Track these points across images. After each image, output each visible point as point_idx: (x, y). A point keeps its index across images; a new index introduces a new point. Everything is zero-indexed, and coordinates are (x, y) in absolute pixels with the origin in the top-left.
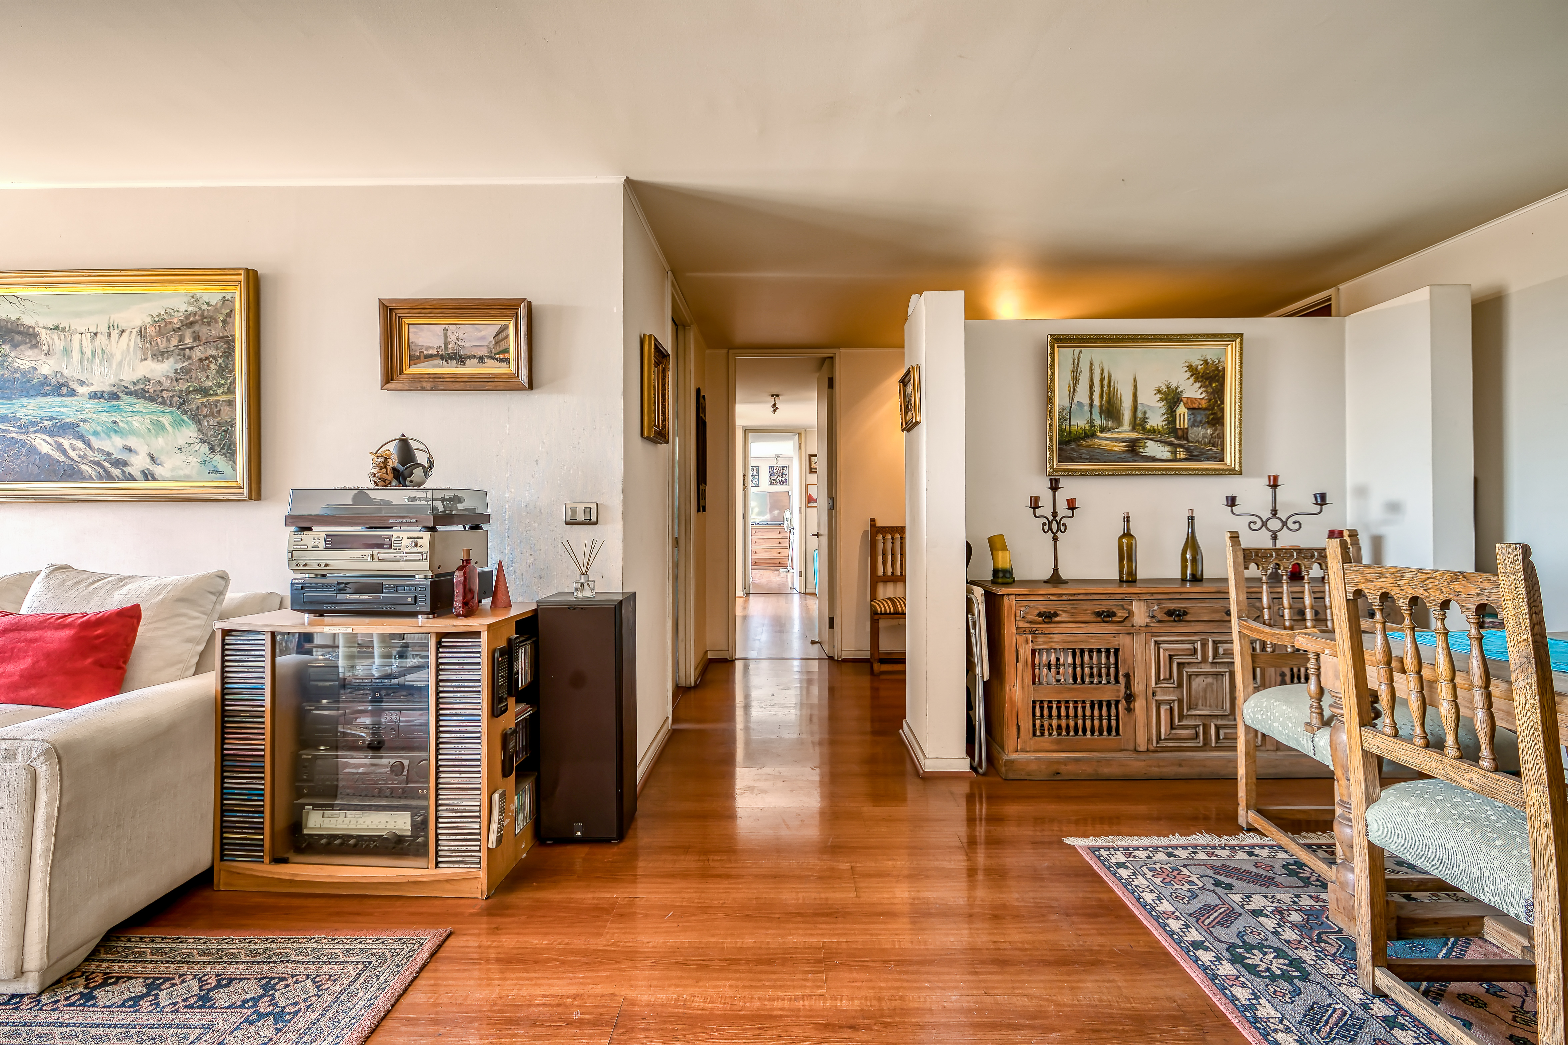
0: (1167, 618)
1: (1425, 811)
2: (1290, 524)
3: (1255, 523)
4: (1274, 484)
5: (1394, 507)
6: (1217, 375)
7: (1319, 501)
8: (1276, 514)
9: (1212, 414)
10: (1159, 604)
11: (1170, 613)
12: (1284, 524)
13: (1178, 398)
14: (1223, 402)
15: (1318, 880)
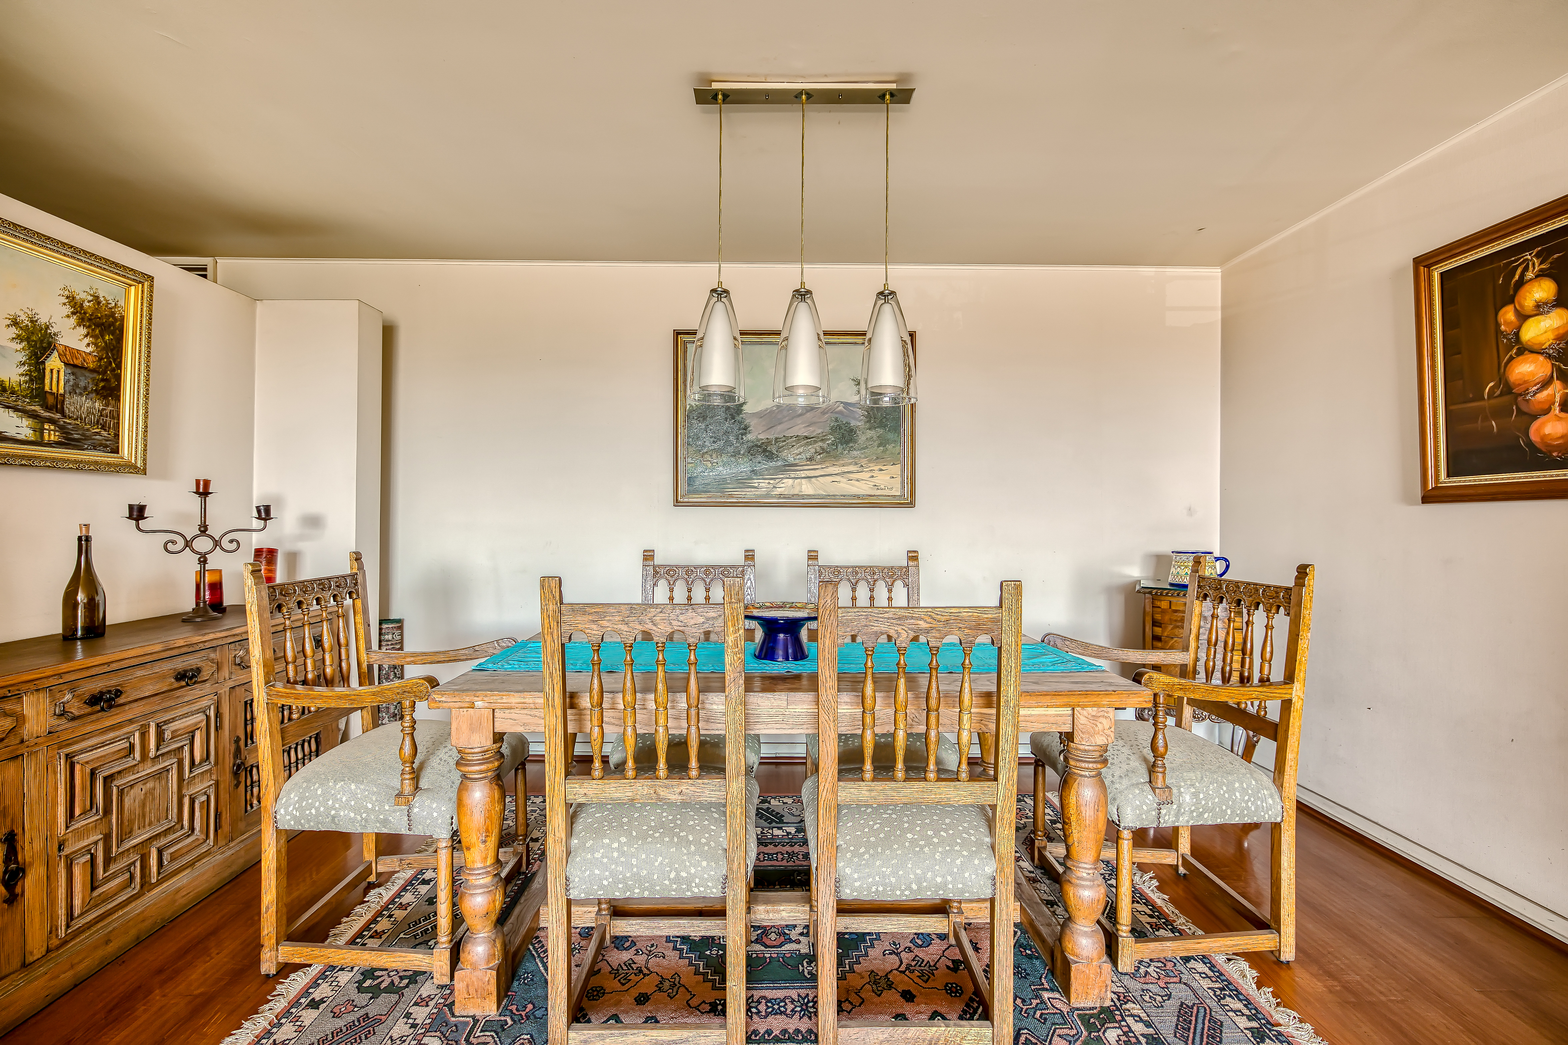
0: (89, 710)
1: (625, 840)
2: (225, 543)
3: (174, 542)
4: (203, 490)
5: (313, 522)
6: (113, 324)
7: (263, 516)
8: (206, 530)
9: (103, 380)
10: (72, 690)
11: (94, 700)
12: (217, 543)
13: (50, 344)
14: (119, 366)
15: (401, 978)
